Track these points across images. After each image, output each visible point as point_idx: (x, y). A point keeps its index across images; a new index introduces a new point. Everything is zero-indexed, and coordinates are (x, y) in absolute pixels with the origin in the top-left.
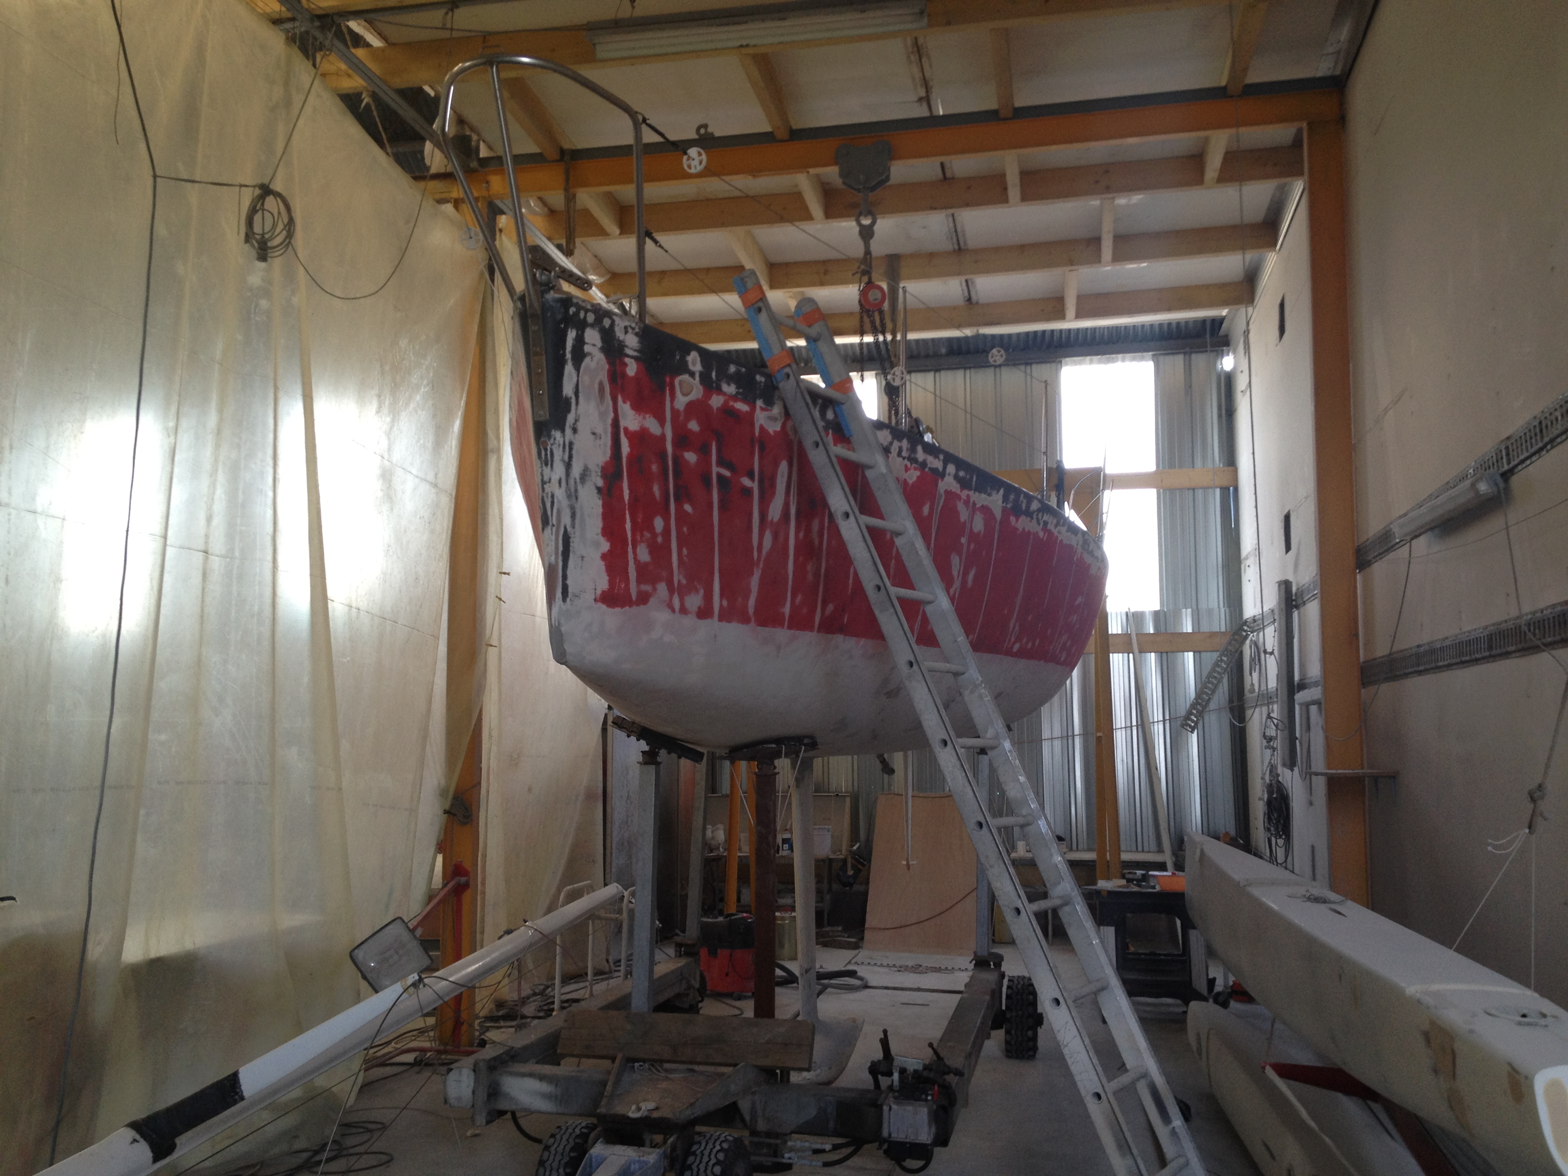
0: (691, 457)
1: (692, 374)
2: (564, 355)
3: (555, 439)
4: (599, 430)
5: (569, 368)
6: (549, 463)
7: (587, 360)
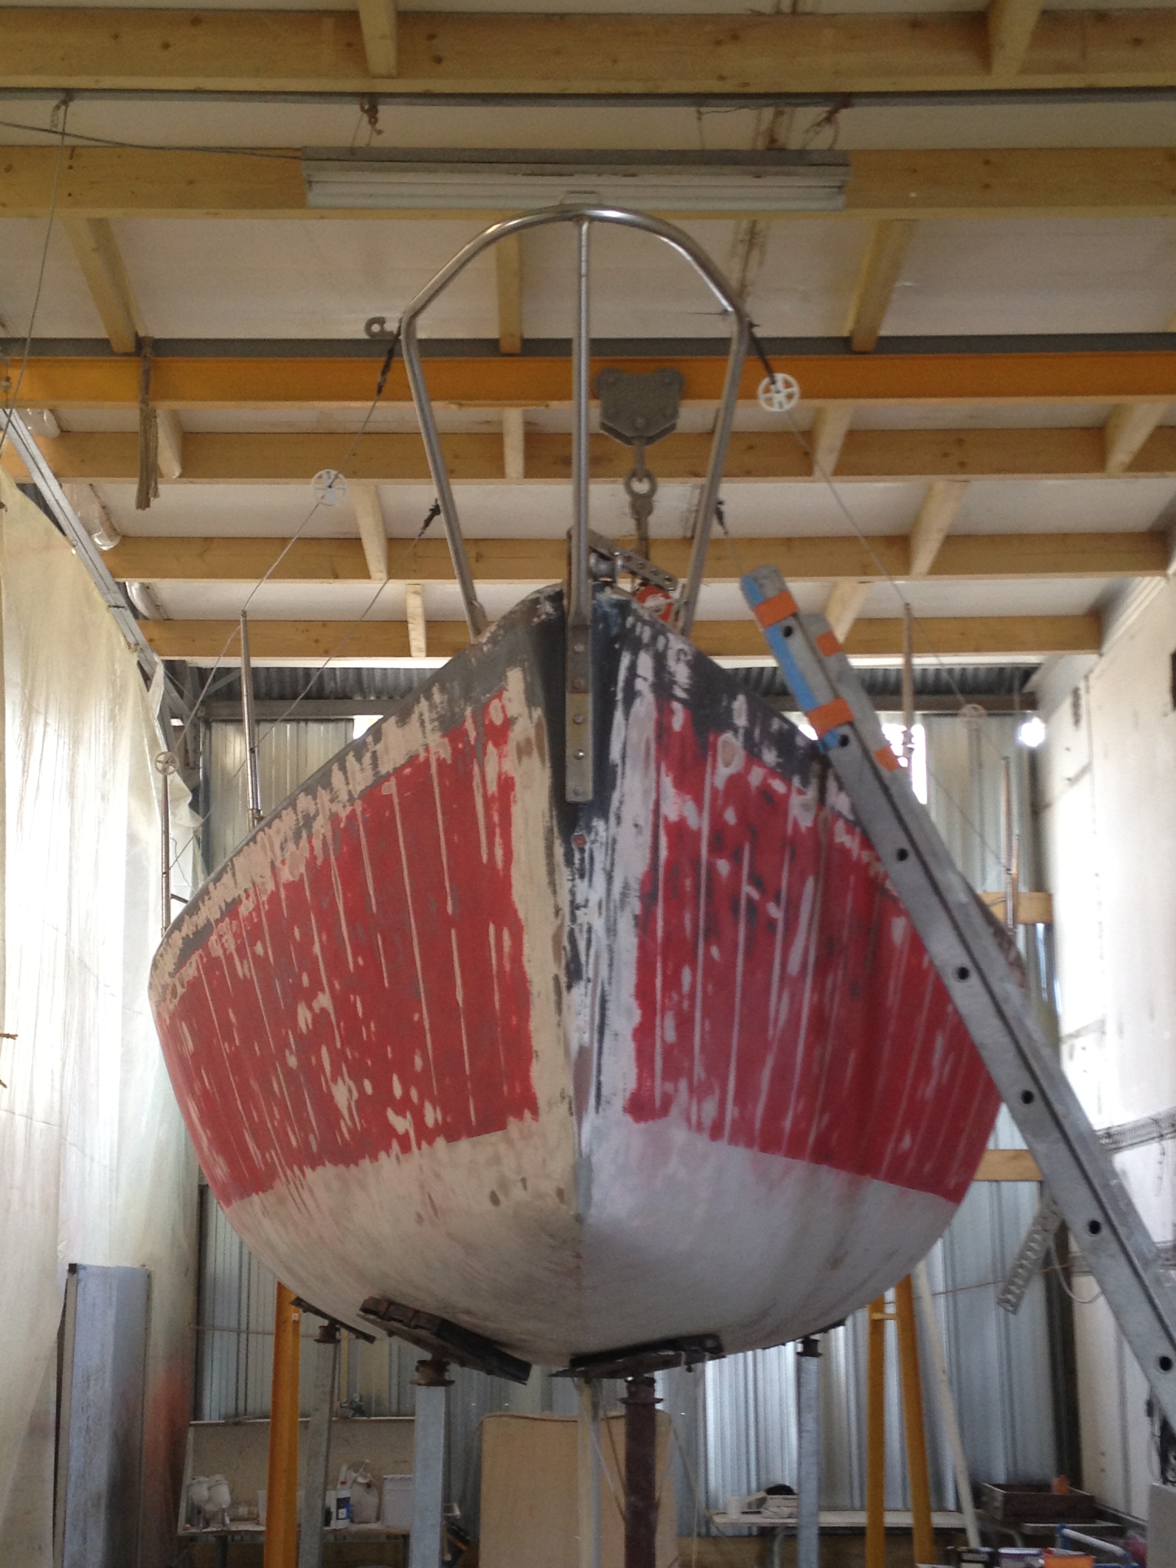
0: (723, 867)
1: (735, 730)
2: (614, 694)
3: (597, 834)
4: (641, 822)
5: (619, 715)
6: (587, 875)
7: (637, 702)
